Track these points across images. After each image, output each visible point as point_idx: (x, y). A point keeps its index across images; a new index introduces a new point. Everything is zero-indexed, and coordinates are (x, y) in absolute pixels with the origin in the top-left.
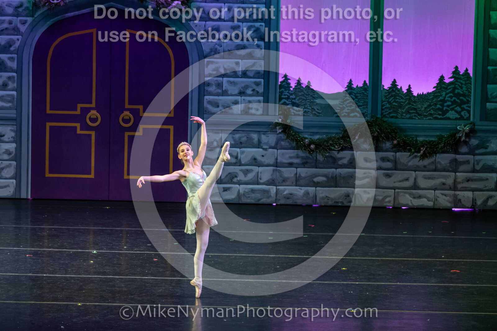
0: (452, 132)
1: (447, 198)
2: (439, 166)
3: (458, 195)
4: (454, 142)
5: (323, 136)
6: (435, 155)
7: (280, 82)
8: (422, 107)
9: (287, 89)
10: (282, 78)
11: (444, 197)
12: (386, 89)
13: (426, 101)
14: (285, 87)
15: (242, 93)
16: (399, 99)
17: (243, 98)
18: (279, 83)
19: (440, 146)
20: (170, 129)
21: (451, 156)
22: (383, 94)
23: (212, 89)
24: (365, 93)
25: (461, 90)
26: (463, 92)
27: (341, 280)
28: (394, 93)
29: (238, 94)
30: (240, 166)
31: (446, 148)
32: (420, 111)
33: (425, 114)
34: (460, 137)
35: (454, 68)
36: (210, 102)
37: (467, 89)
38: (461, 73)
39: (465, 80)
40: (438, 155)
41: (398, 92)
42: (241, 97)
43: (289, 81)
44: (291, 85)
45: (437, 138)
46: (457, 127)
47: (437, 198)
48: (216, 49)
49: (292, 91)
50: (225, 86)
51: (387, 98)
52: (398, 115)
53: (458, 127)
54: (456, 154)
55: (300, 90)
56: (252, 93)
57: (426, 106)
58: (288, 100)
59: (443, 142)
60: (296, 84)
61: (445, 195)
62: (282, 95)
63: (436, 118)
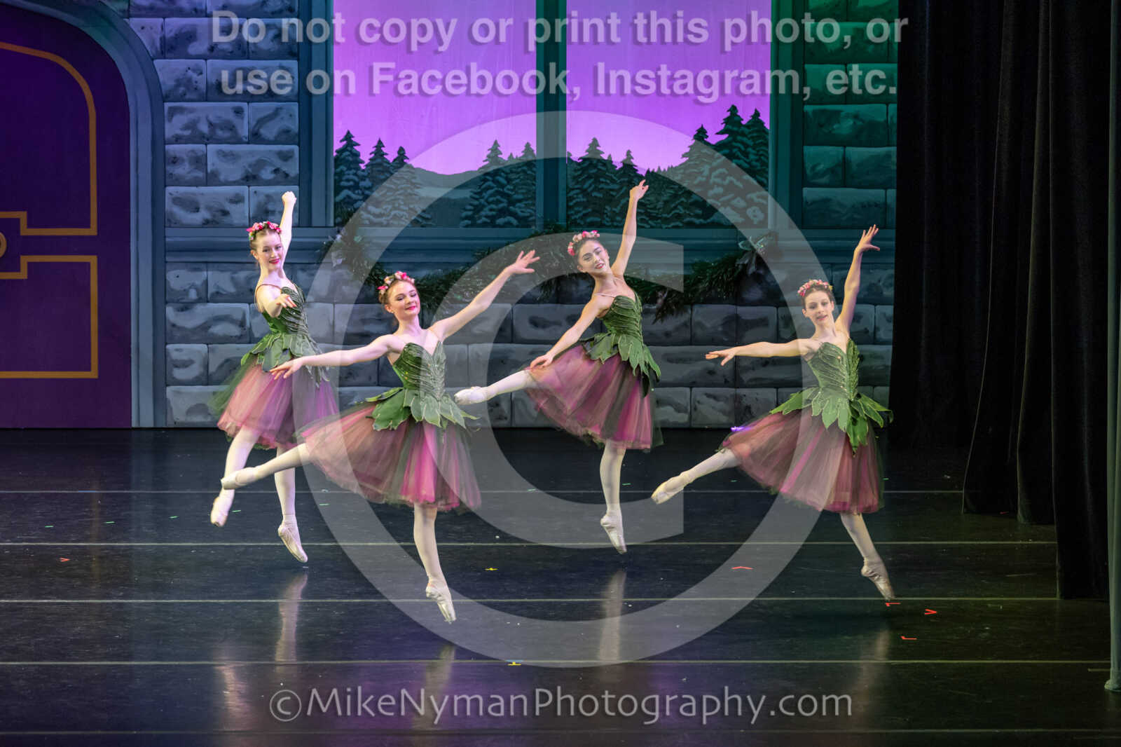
0: (726, 254)
1: (720, 405)
2: (699, 332)
3: (745, 396)
4: (731, 279)
5: (436, 270)
6: (689, 306)
7: (337, 151)
8: (658, 201)
9: (352, 166)
10: (341, 141)
11: (712, 401)
12: (576, 162)
13: (667, 188)
14: (348, 161)
15: (250, 178)
16: (606, 183)
17: (253, 188)
18: (335, 154)
19: (701, 286)
20: (88, 264)
21: (727, 309)
22: (569, 172)
23: (182, 170)
24: (529, 172)
25: (745, 159)
26: (749, 163)
27: (485, 596)
28: (595, 171)
29: (242, 181)
30: (250, 343)
31: (713, 291)
32: (655, 208)
33: (665, 215)
34: (745, 267)
35: (728, 111)
36: (178, 201)
37: (757, 157)
38: (744, 122)
39: (752, 137)
40: (696, 308)
41: (603, 168)
42: (249, 186)
43: (355, 147)
44: (361, 158)
45: (693, 269)
46: (737, 243)
47: (697, 404)
48: (190, 80)
49: (363, 171)
50: (213, 162)
51: (578, 183)
52: (604, 219)
53: (740, 244)
54: (736, 304)
55: (380, 169)
56: (275, 178)
57: (665, 198)
58: (357, 192)
59: (707, 279)
60: (373, 155)
61: (715, 398)
62: (341, 180)
63: (691, 225)
